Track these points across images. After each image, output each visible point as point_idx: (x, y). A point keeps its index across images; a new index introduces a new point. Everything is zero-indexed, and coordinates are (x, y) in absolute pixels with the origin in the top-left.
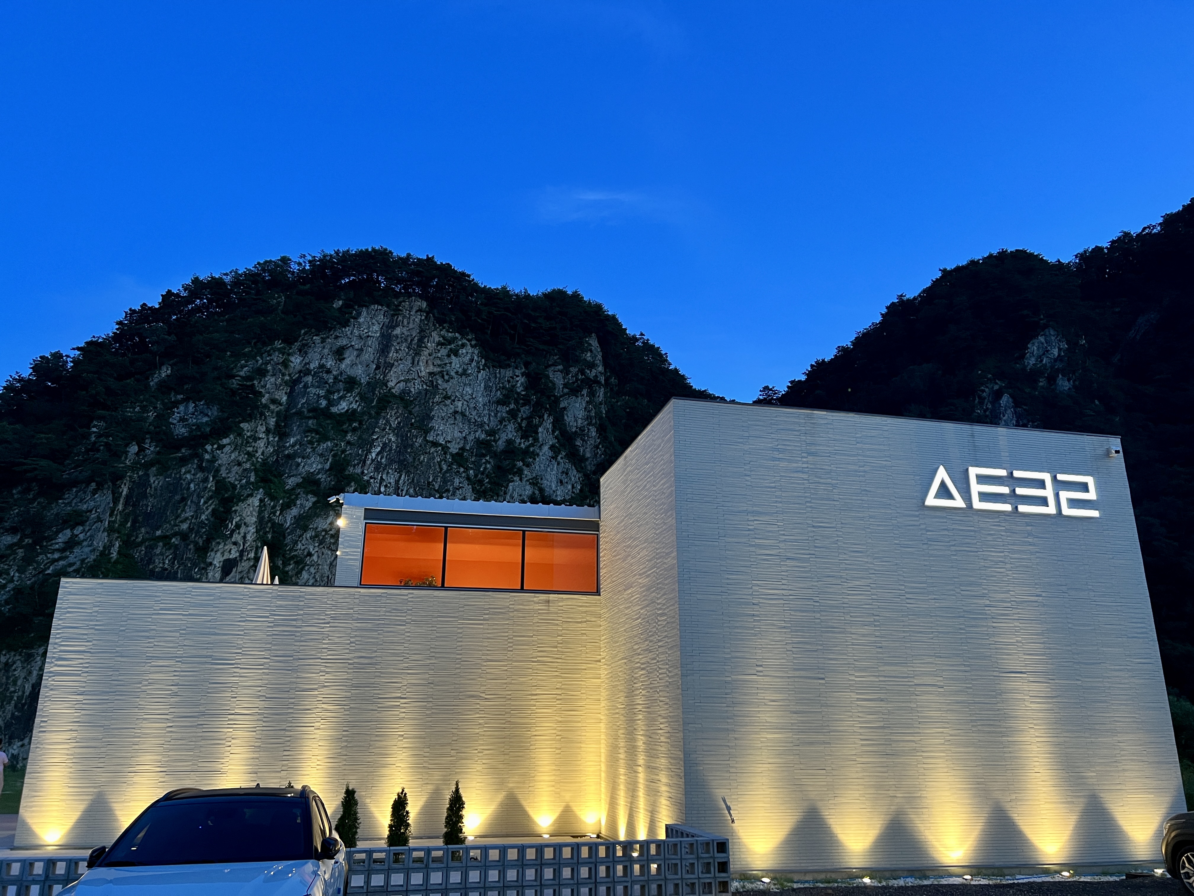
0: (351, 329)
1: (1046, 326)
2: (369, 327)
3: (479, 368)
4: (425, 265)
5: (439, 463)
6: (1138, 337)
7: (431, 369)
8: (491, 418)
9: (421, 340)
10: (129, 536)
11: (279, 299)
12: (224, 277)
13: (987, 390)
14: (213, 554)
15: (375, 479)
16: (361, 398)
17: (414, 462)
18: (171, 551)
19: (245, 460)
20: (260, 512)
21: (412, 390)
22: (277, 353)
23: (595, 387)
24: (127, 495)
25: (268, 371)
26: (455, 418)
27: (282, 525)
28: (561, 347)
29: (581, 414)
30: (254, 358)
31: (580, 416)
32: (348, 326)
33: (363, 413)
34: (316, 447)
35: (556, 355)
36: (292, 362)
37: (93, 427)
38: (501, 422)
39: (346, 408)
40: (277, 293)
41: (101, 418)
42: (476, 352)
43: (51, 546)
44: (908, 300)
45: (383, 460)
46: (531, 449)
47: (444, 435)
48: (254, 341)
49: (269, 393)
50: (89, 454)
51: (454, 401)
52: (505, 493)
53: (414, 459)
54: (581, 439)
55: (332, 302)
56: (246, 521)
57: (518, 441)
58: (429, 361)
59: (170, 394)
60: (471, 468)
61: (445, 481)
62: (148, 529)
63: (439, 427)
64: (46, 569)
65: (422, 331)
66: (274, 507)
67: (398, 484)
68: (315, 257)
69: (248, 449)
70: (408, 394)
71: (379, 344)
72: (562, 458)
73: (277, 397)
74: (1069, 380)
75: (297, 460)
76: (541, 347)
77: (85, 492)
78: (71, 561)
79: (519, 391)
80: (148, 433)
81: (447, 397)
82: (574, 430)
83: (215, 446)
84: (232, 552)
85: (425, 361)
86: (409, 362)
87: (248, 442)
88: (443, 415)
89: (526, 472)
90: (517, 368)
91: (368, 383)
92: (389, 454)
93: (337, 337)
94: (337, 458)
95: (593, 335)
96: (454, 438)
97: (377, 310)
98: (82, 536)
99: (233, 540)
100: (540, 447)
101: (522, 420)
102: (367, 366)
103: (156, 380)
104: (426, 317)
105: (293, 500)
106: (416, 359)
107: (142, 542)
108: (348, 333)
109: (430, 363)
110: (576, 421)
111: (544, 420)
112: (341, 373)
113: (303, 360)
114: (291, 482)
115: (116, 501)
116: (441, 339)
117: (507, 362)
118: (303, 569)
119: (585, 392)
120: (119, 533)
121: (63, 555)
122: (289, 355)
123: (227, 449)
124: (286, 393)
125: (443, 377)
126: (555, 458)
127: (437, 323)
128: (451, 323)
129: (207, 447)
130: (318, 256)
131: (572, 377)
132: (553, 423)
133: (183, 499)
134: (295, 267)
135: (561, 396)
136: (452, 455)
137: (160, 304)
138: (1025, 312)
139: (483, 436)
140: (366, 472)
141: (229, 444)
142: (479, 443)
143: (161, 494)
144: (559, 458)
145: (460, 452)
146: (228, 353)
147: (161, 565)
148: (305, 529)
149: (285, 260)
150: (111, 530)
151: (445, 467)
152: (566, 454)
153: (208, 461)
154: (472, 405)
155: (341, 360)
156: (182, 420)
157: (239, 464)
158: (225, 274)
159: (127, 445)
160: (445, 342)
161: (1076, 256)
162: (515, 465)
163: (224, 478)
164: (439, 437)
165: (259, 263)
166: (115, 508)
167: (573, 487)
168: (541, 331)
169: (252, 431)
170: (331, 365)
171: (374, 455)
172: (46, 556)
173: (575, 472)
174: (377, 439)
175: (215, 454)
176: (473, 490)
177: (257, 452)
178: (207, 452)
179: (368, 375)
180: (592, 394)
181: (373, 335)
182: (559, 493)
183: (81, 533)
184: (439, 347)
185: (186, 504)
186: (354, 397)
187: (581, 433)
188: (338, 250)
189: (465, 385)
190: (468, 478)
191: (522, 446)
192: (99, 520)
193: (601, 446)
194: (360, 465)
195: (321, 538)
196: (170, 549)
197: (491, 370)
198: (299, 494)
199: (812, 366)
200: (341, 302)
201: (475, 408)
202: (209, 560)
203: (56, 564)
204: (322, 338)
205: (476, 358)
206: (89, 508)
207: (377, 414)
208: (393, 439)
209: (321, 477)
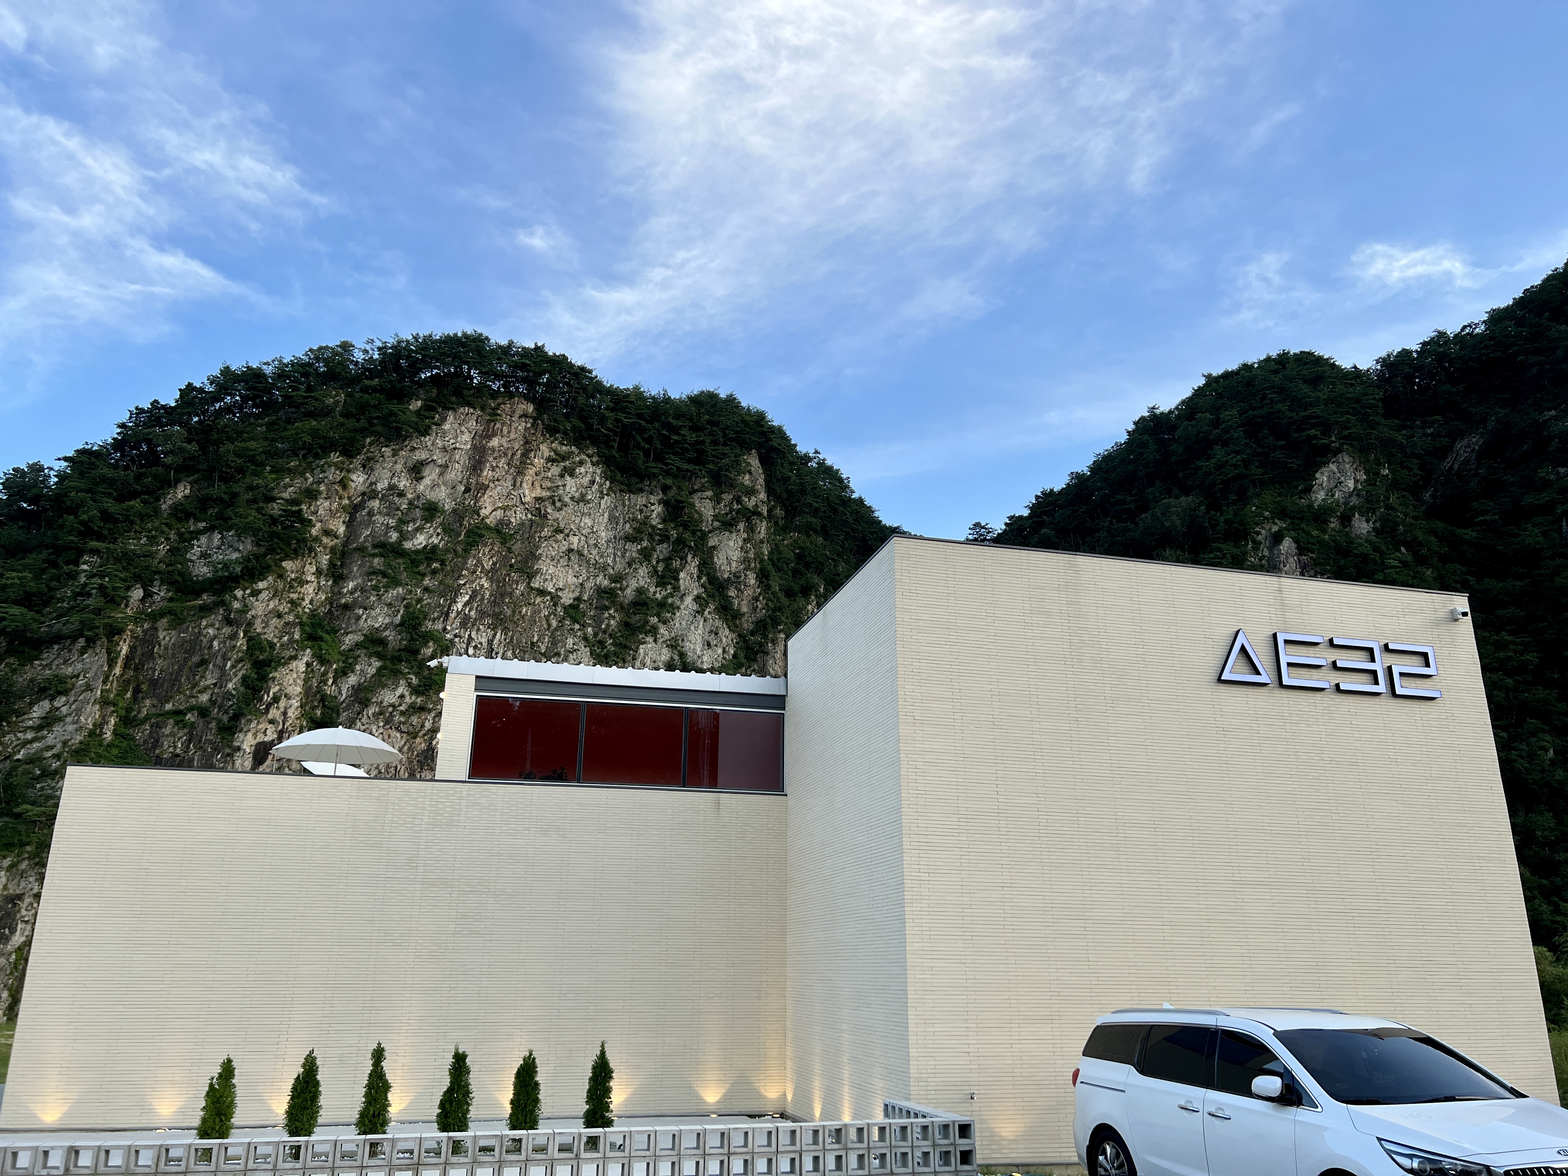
0: (432, 438)
1: (1338, 451)
2: (457, 437)
3: (602, 492)
4: (532, 356)
5: (547, 618)
6: (1456, 466)
7: (538, 492)
8: (617, 559)
9: (525, 455)
10: (129, 710)
11: (336, 398)
12: (264, 367)
13: (1263, 532)
14: (241, 735)
15: (461, 638)
16: (444, 530)
17: (514, 616)
18: (186, 731)
19: (286, 610)
20: (306, 680)
21: (513, 520)
22: (333, 468)
23: (755, 520)
24: (127, 656)
25: (320, 493)
26: (569, 559)
27: (336, 697)
28: (710, 466)
29: (736, 555)
30: (302, 474)
31: (735, 558)
32: (429, 435)
33: (447, 551)
34: (383, 595)
35: (704, 477)
36: (353, 481)
37: (84, 563)
38: (630, 564)
39: (424, 543)
40: (334, 388)
41: (94, 552)
42: (599, 471)
43: (22, 722)
44: (1162, 414)
45: (473, 613)
46: (670, 601)
47: (554, 580)
48: (303, 452)
49: (321, 521)
50: (76, 600)
51: (568, 535)
52: (634, 659)
53: (514, 612)
54: (736, 588)
55: (408, 402)
56: (287, 691)
57: (652, 589)
58: (536, 483)
59: (188, 522)
60: (590, 625)
61: (554, 642)
62: (155, 702)
63: (547, 570)
64: (15, 753)
65: (527, 442)
66: (324, 674)
67: (492, 645)
68: (386, 342)
69: (292, 595)
70: (507, 525)
71: (470, 458)
72: (710, 613)
73: (331, 527)
74: (1368, 521)
75: (357, 611)
76: (685, 466)
77: (70, 651)
78: (49, 744)
79: (654, 523)
80: (159, 572)
81: (558, 531)
82: (726, 576)
83: (248, 591)
84: (268, 732)
85: (530, 482)
86: (509, 484)
87: (291, 587)
88: (553, 554)
89: (662, 631)
90: (651, 493)
91: (454, 511)
92: (481, 605)
93: (413, 449)
94: (411, 610)
95: (754, 451)
96: (566, 585)
97: (467, 414)
98: (64, 710)
99: (270, 716)
100: (682, 598)
101: (658, 562)
102: (453, 488)
103: (170, 502)
104: (533, 425)
105: (350, 664)
106: (519, 480)
107: (146, 719)
108: (429, 444)
109: (537, 484)
110: (729, 564)
111: (686, 562)
112: (419, 497)
113: (368, 479)
114: (349, 640)
115: (111, 663)
116: (552, 454)
117: (640, 486)
119: (741, 526)
120: (115, 705)
121: (39, 734)
122: (349, 471)
123: (264, 595)
124: (344, 522)
125: (554, 503)
126: (700, 612)
127: (547, 432)
128: (565, 433)
129: (236, 592)
130: (391, 341)
131: (725, 506)
132: (698, 566)
133: (203, 662)
134: (359, 356)
135: (710, 532)
136: (565, 608)
137: (177, 401)
138: (1313, 432)
139: (606, 582)
140: (449, 628)
141: (267, 589)
142: (601, 592)
143: (174, 655)
144: (706, 613)
145: (576, 603)
146: (268, 468)
147: (171, 750)
148: (365, 703)
149: (346, 346)
150: (104, 702)
151: (554, 623)
152: (716, 608)
153: (238, 611)
154: (592, 542)
155: (419, 479)
156: (204, 555)
157: (279, 616)
158: (265, 364)
159: (128, 589)
160: (557, 458)
161: (1377, 361)
162: (647, 622)
163: (259, 634)
164: (547, 583)
165: (311, 350)
166: (111, 671)
167: (724, 651)
168: (686, 446)
169: (297, 572)
170: (405, 486)
171: (460, 606)
172: (15, 735)
173: (727, 632)
174: (464, 584)
175: (247, 601)
176: (591, 654)
177: (303, 599)
178: (236, 598)
179: (454, 500)
180: (751, 529)
181: (462, 447)
182: (705, 659)
183: (63, 706)
184: (549, 464)
185: (207, 669)
186: (436, 528)
187: (736, 579)
188: (418, 335)
189: (583, 514)
190: (585, 639)
191: (658, 595)
192: (89, 688)
193: (761, 598)
194: (442, 619)
195: (387, 715)
196: (184, 727)
197: (618, 495)
198: (359, 656)
199: (1037, 497)
200: (419, 403)
201: (596, 545)
202: (236, 744)
203: (28, 746)
204: (393, 450)
205: (598, 479)
206: (76, 672)
207: (465, 551)
208: (486, 585)
209: (390, 635)
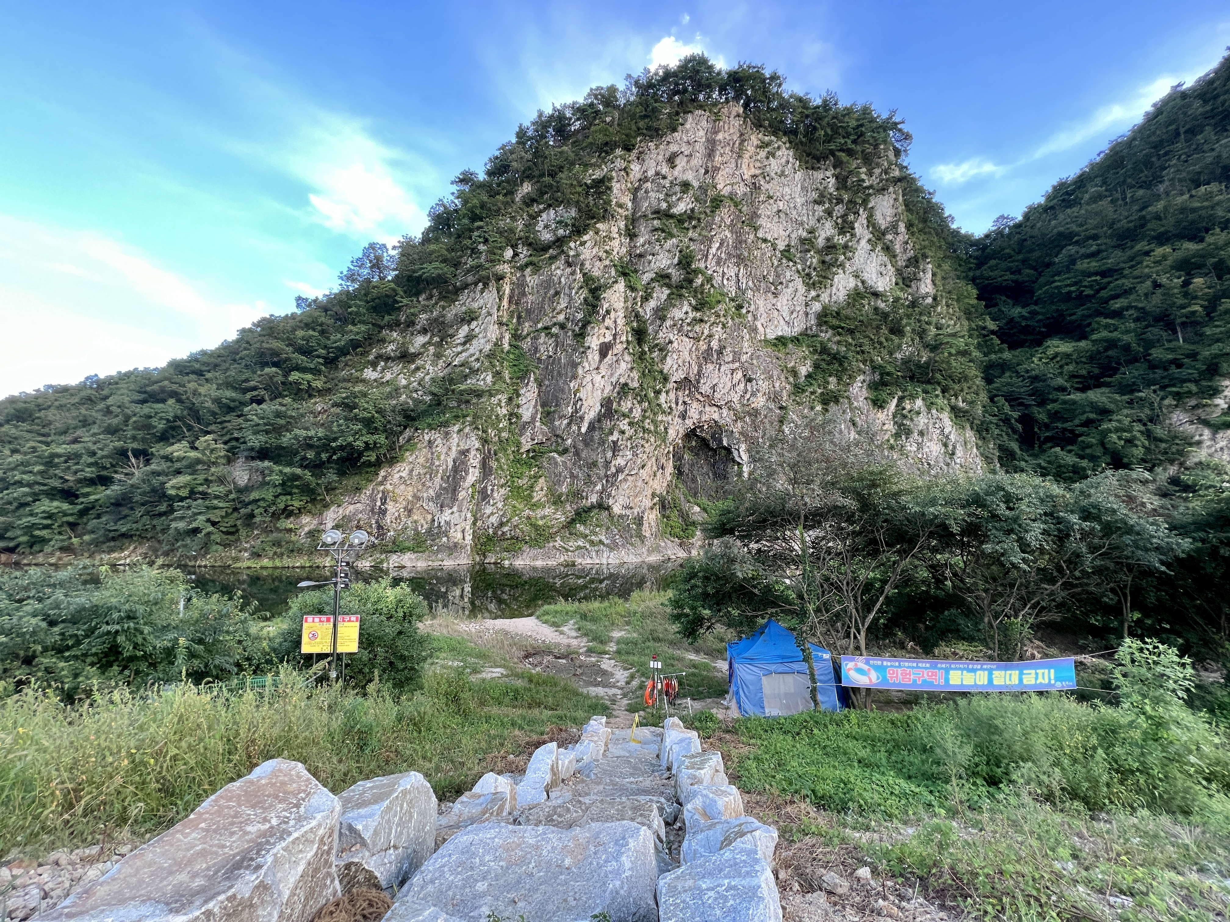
0: (679, 135)
2: (695, 133)
3: (794, 169)
5: (771, 259)
7: (753, 171)
8: (810, 217)
9: (743, 141)
10: (516, 330)
11: (613, 116)
14: (589, 338)
15: (718, 272)
16: (696, 199)
17: (750, 256)
19: (604, 256)
20: (625, 302)
21: (738, 192)
22: (619, 159)
24: (509, 294)
25: (613, 178)
26: (779, 217)
27: (644, 315)
29: (889, 211)
30: (600, 167)
31: (889, 214)
32: (677, 132)
33: (700, 213)
34: (664, 245)
36: (632, 169)
38: (819, 221)
39: (685, 209)
42: (791, 154)
43: (454, 341)
45: (723, 255)
46: (850, 244)
47: (772, 232)
48: (598, 153)
49: (616, 199)
51: (776, 201)
52: (832, 285)
53: (749, 254)
54: (892, 234)
56: (614, 307)
57: (836, 237)
59: (533, 206)
60: (799, 263)
61: (777, 275)
62: (531, 323)
63: (766, 225)
64: (453, 361)
65: (742, 135)
66: (635, 299)
67: (738, 278)
69: (606, 247)
70: (735, 195)
71: (705, 148)
72: (878, 252)
73: (623, 202)
75: (648, 258)
77: (475, 293)
78: (473, 354)
79: (831, 191)
80: (520, 239)
81: (770, 197)
82: (883, 227)
83: (578, 243)
84: (607, 336)
85: (747, 163)
86: (733, 165)
87: (604, 241)
88: (768, 213)
89: (848, 265)
90: (828, 168)
91: (700, 187)
92: (727, 249)
93: (669, 143)
94: (683, 253)
96: (779, 236)
97: (700, 116)
98: (477, 330)
99: (606, 324)
100: (858, 241)
101: (837, 218)
102: (697, 171)
103: (520, 196)
104: (744, 122)
105: (650, 293)
106: (739, 162)
107: (528, 335)
108: (678, 140)
109: (751, 165)
110: (885, 219)
111: (858, 216)
112: (676, 179)
113: (641, 169)
114: (647, 278)
115: (501, 299)
116: (759, 142)
117: (819, 164)
118: (666, 355)
119: (892, 189)
120: (507, 326)
121: (465, 347)
122: (629, 162)
123: (589, 245)
124: (630, 199)
125: (764, 178)
126: (873, 250)
127: (754, 126)
128: (766, 127)
129: (570, 244)
131: (876, 178)
132: (867, 219)
133: (557, 293)
135: (869, 196)
136: (781, 251)
140: (709, 266)
141: (589, 241)
142: (803, 241)
143: (538, 291)
144: (876, 251)
145: (787, 248)
147: (546, 353)
148: (663, 319)
150: (501, 324)
151: (776, 263)
152: (882, 248)
153: (574, 257)
154: (792, 205)
155: (674, 166)
156: (546, 227)
157: (600, 260)
159: (503, 250)
160: (764, 145)
162: (837, 260)
163: (589, 271)
164: (767, 234)
166: (501, 304)
167: (890, 279)
169: (606, 231)
170: (666, 172)
171: (714, 250)
172: (451, 349)
173: (890, 265)
174: (715, 235)
175: (578, 250)
176: (803, 283)
177: (613, 251)
178: (571, 248)
179: (699, 180)
180: (897, 192)
181: (699, 140)
182: (879, 284)
183: (476, 327)
184: (758, 150)
185: (560, 297)
186: (691, 198)
187: (893, 228)
189: (784, 185)
190: (798, 272)
191: (841, 241)
192: (489, 314)
193: (910, 242)
194: (704, 260)
196: (552, 337)
197: (805, 171)
198: (654, 288)
201: (795, 208)
202: (586, 345)
203: (459, 356)
204: (655, 144)
205: (791, 159)
206: (480, 305)
207: (712, 212)
208: (729, 236)
209: (672, 271)
